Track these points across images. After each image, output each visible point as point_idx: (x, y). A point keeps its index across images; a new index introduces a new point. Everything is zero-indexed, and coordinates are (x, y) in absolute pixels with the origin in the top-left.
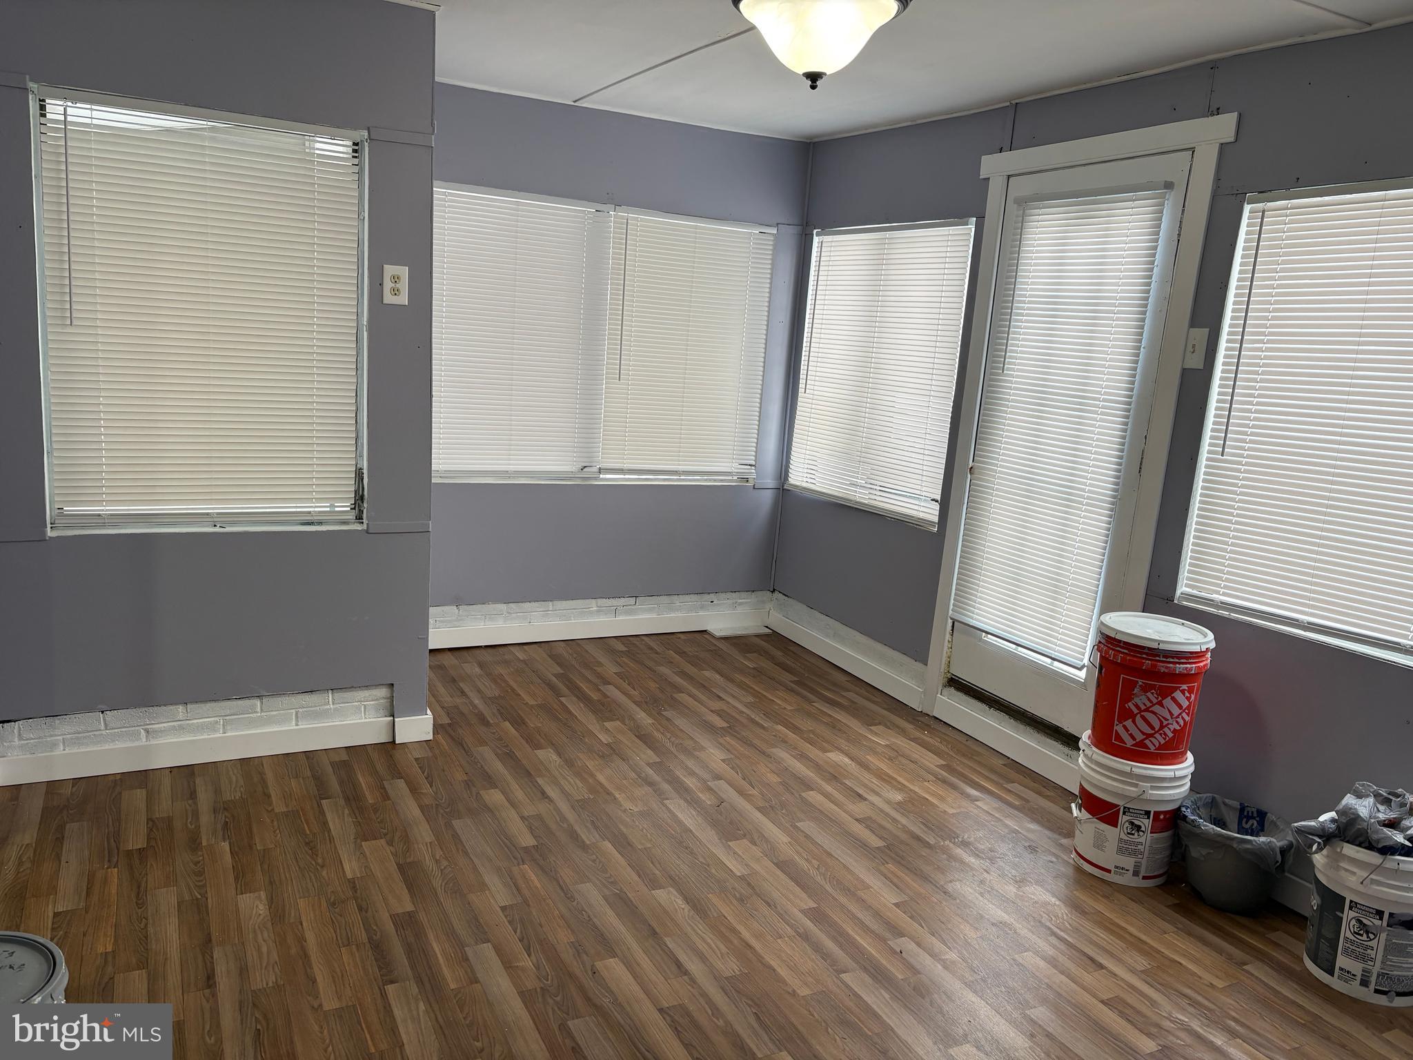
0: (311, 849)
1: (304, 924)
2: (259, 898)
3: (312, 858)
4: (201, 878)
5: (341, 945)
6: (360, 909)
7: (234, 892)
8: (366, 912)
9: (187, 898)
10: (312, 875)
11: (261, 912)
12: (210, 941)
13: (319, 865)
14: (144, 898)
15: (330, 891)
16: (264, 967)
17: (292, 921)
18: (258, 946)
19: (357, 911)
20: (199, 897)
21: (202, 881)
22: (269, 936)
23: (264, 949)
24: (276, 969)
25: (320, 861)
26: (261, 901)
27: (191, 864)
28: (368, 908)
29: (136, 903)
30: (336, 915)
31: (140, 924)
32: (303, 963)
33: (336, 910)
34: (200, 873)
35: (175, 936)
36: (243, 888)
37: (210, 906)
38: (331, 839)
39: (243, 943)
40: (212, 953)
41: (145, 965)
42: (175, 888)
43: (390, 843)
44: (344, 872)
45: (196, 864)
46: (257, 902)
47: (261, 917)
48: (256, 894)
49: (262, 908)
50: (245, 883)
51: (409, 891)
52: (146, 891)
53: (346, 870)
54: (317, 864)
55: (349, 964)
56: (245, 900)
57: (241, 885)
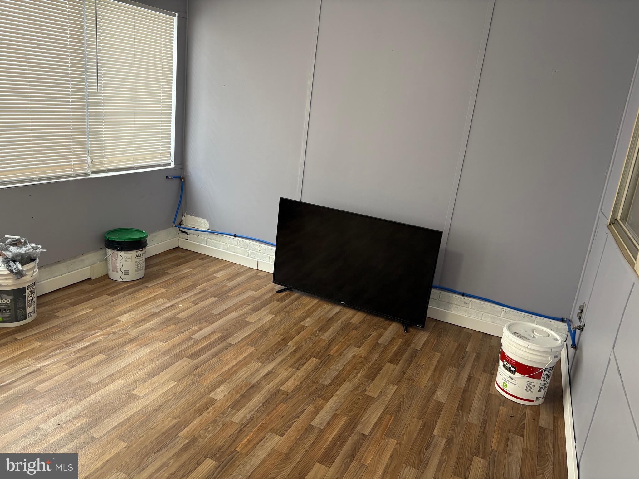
0: (400, 407)
1: (428, 379)
2: (437, 397)
3: (403, 402)
4: (455, 420)
5: (421, 366)
6: (404, 373)
7: (445, 405)
8: (404, 371)
9: (465, 414)
10: (410, 395)
11: (440, 391)
12: (464, 391)
13: (403, 398)
14: (483, 423)
15: (409, 385)
16: (450, 373)
17: (431, 382)
18: (448, 380)
19: (406, 374)
20: (460, 411)
21: (456, 418)
22: (443, 381)
23: (447, 378)
24: (447, 370)
25: (402, 399)
26: (437, 396)
27: (456, 430)
28: (402, 371)
29: (487, 423)
30: (415, 376)
31: (487, 412)
32: (438, 367)
33: (413, 377)
34: (455, 423)
35: (476, 399)
36: (441, 405)
37: (458, 404)
38: (386, 407)
39: (453, 384)
40: (465, 386)
41: (489, 394)
42: (468, 421)
43: (365, 390)
44: (397, 389)
45: (454, 430)
46: (439, 396)
47: (441, 389)
48: (437, 399)
49: (439, 392)
50: (438, 407)
51: (381, 369)
52: (481, 426)
53: (395, 390)
54: (404, 399)
55: (424, 360)
56: (442, 399)
57: (441, 407)
